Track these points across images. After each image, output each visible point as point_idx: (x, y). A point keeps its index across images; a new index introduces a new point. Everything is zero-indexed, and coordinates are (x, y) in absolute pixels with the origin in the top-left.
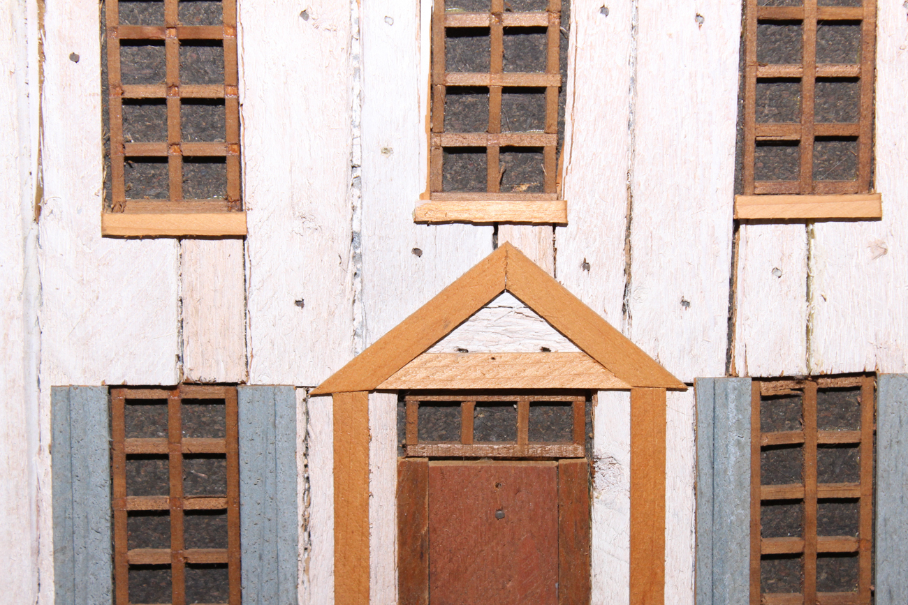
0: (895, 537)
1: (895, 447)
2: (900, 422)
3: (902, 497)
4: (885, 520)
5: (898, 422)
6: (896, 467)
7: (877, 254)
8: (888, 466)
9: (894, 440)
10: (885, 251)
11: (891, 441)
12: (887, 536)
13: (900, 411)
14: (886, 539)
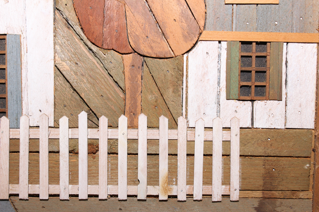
0: (12, 78)
1: (11, 53)
2: (13, 46)
3: (14, 67)
4: (9, 73)
5: (12, 47)
6: (12, 59)
7: (6, 2)
8: (10, 58)
9: (11, 52)
10: (8, 2)
11: (10, 52)
12: (10, 77)
13: (12, 44)
14: (10, 78)
